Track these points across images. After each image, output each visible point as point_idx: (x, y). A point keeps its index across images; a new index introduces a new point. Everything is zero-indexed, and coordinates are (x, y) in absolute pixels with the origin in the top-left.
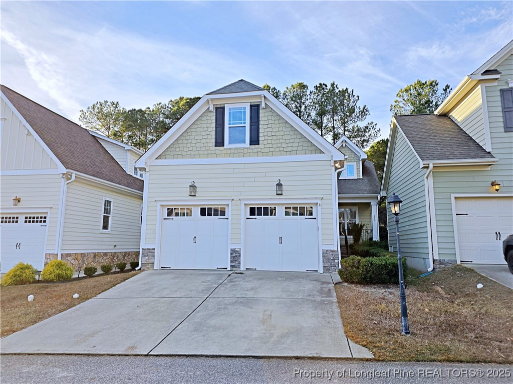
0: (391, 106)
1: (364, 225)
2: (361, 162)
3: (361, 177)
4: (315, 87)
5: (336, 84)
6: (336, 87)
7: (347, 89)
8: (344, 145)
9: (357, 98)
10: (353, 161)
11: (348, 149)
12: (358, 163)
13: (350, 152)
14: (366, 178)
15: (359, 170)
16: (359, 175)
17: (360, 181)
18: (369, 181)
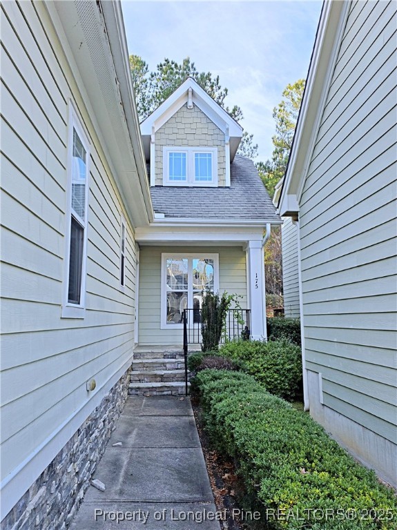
0: (275, 109)
1: (231, 298)
2: (227, 148)
3: (228, 184)
4: (158, 67)
5: (191, 62)
6: (192, 67)
7: (209, 74)
8: (190, 104)
9: (225, 93)
10: (210, 143)
11: (200, 115)
12: (221, 148)
13: (204, 121)
14: (238, 187)
15: (222, 166)
16: (222, 177)
17: (225, 191)
18: (246, 192)
